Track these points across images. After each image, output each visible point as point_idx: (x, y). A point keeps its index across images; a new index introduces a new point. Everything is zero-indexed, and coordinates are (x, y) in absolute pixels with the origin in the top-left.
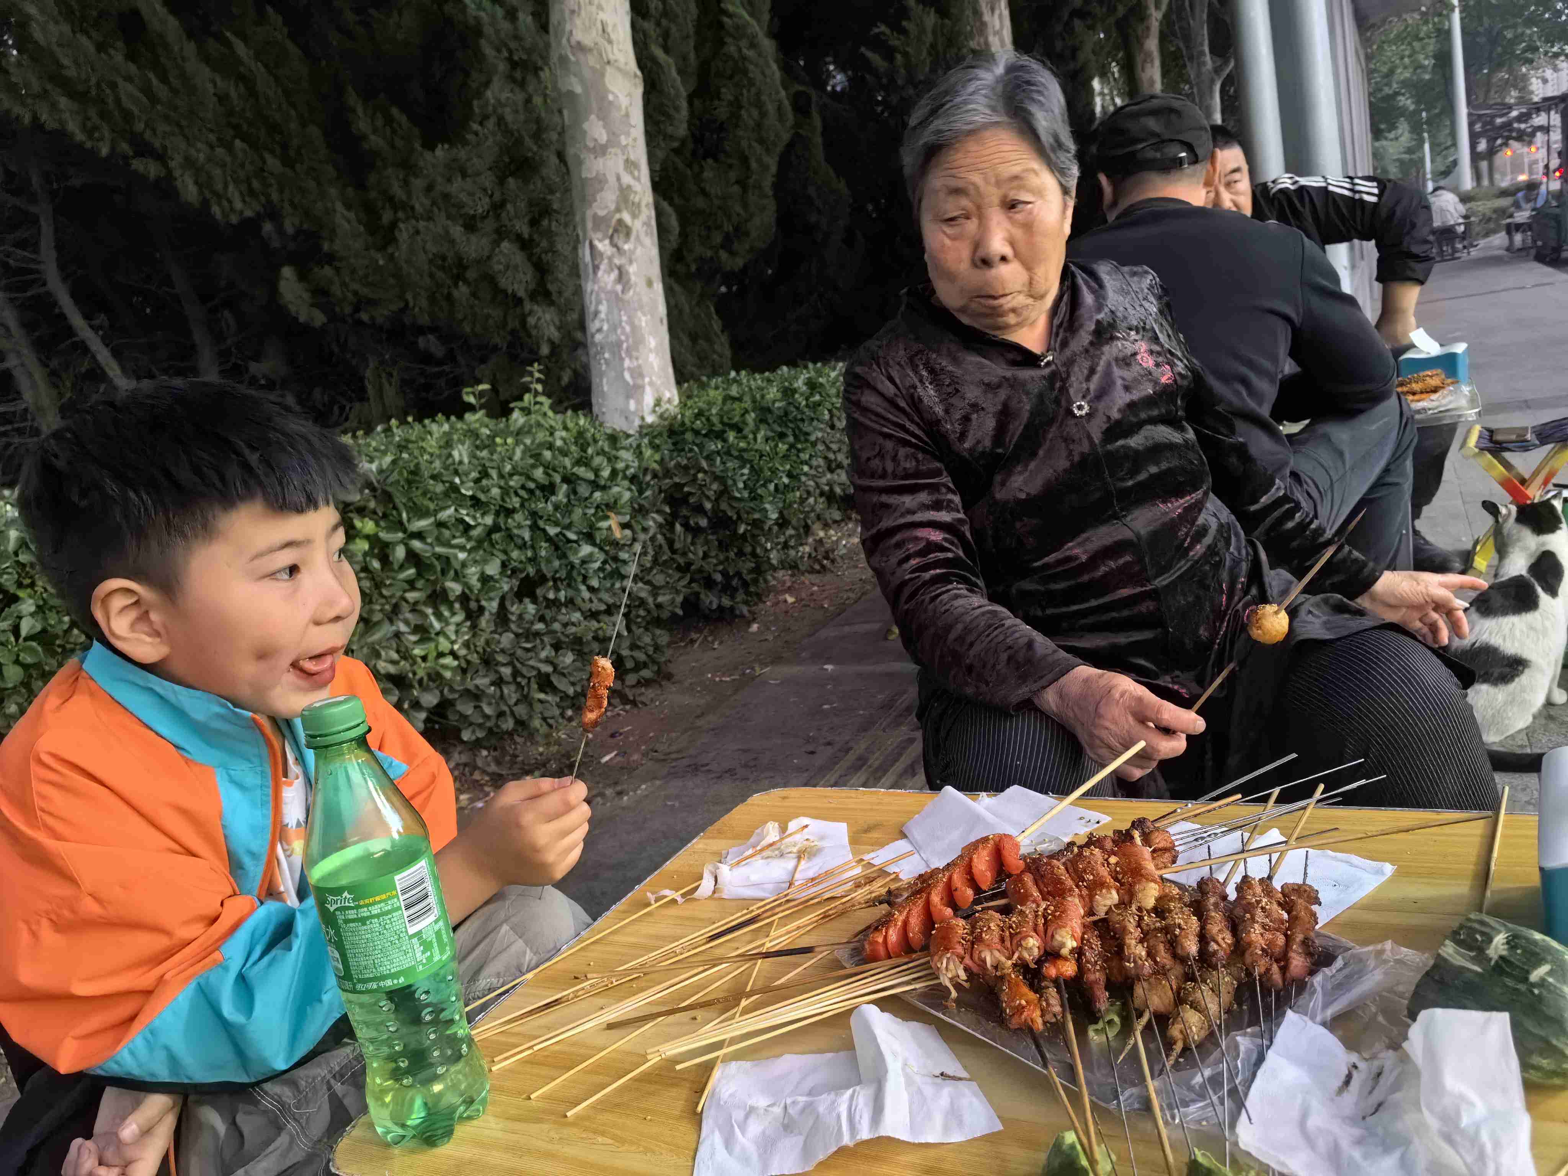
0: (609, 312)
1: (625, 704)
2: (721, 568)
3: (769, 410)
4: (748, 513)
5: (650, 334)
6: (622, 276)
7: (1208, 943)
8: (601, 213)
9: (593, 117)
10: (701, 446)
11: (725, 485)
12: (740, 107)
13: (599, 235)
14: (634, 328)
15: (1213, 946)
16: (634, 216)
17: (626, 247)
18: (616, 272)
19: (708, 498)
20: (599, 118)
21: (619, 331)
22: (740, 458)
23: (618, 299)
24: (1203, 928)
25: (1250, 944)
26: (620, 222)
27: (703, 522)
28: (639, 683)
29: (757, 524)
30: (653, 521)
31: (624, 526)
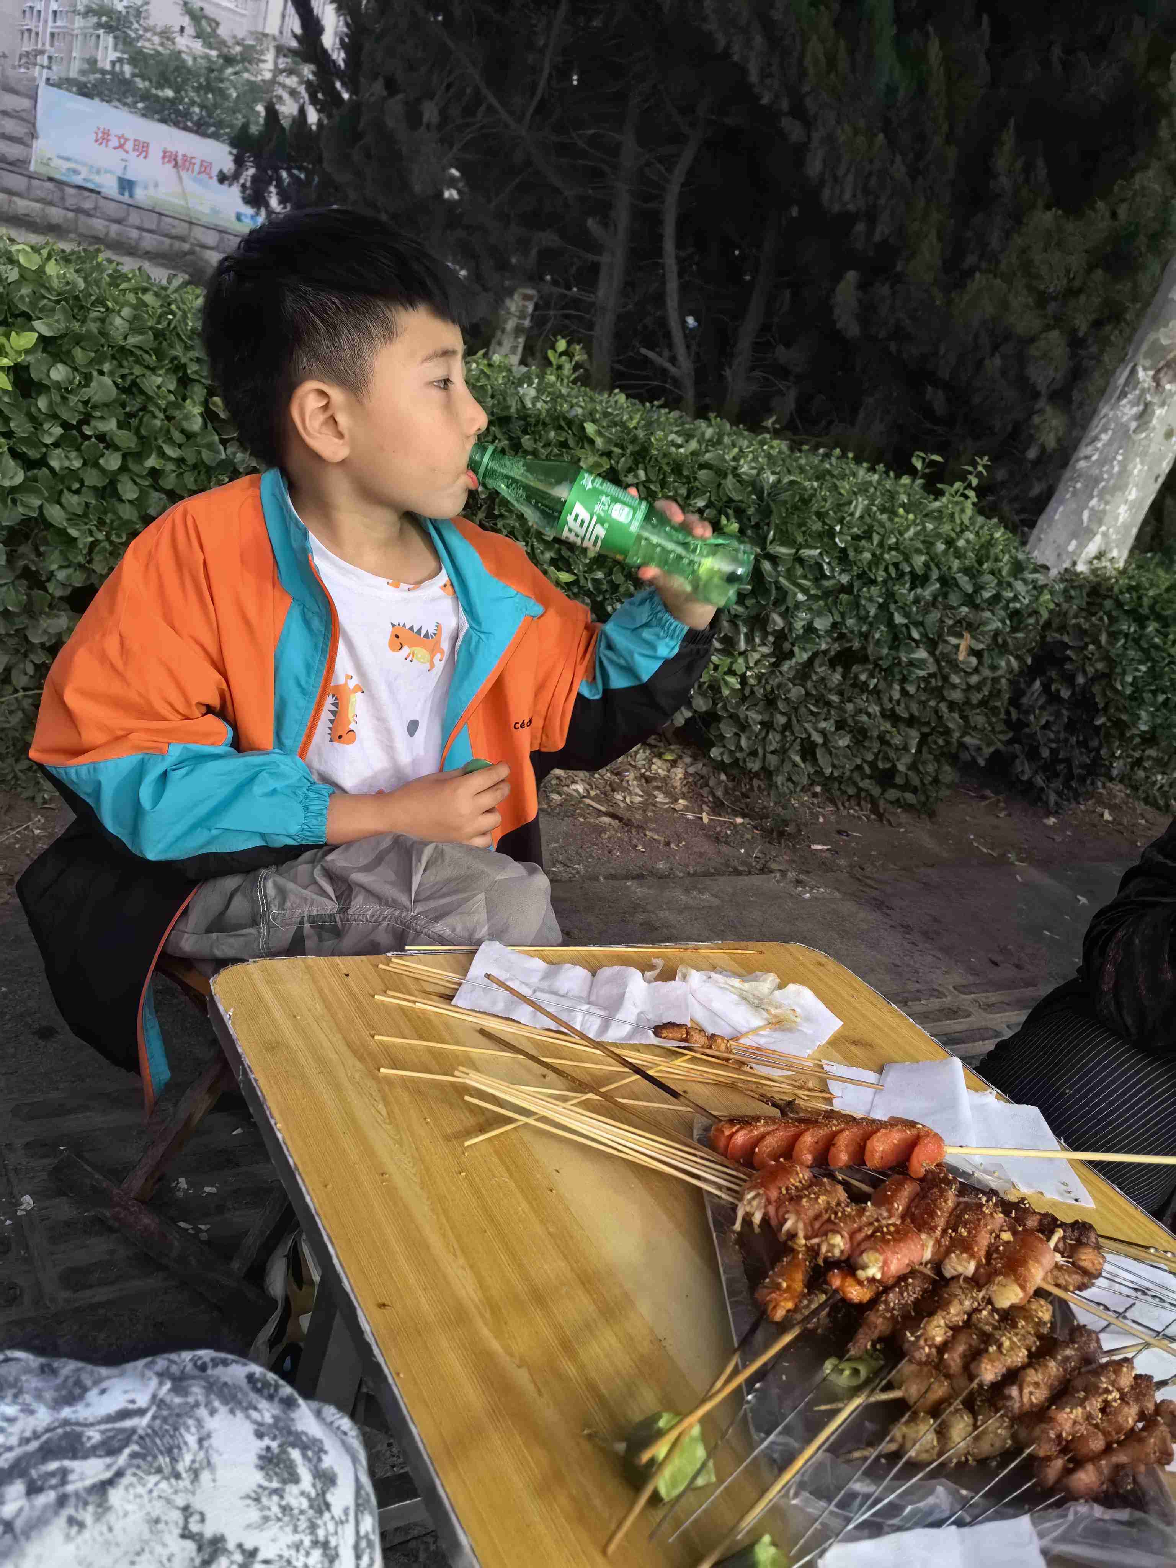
0: (1109, 443)
1: (872, 812)
2: (1054, 746)
4: (1117, 709)
5: (1137, 486)
6: (1144, 417)
7: (1013, 1383)
8: (1164, 341)
10: (1113, 620)
11: (1112, 671)
13: (1148, 363)
14: (1124, 472)
15: (1014, 1391)
17: (1168, 387)
18: (1141, 408)
19: (1085, 672)
21: (1106, 468)
22: (1146, 652)
23: (1126, 435)
24: (1024, 1367)
25: (1052, 1420)
27: (1065, 694)
28: (897, 802)
29: (1120, 726)
30: (1008, 663)
31: (973, 652)
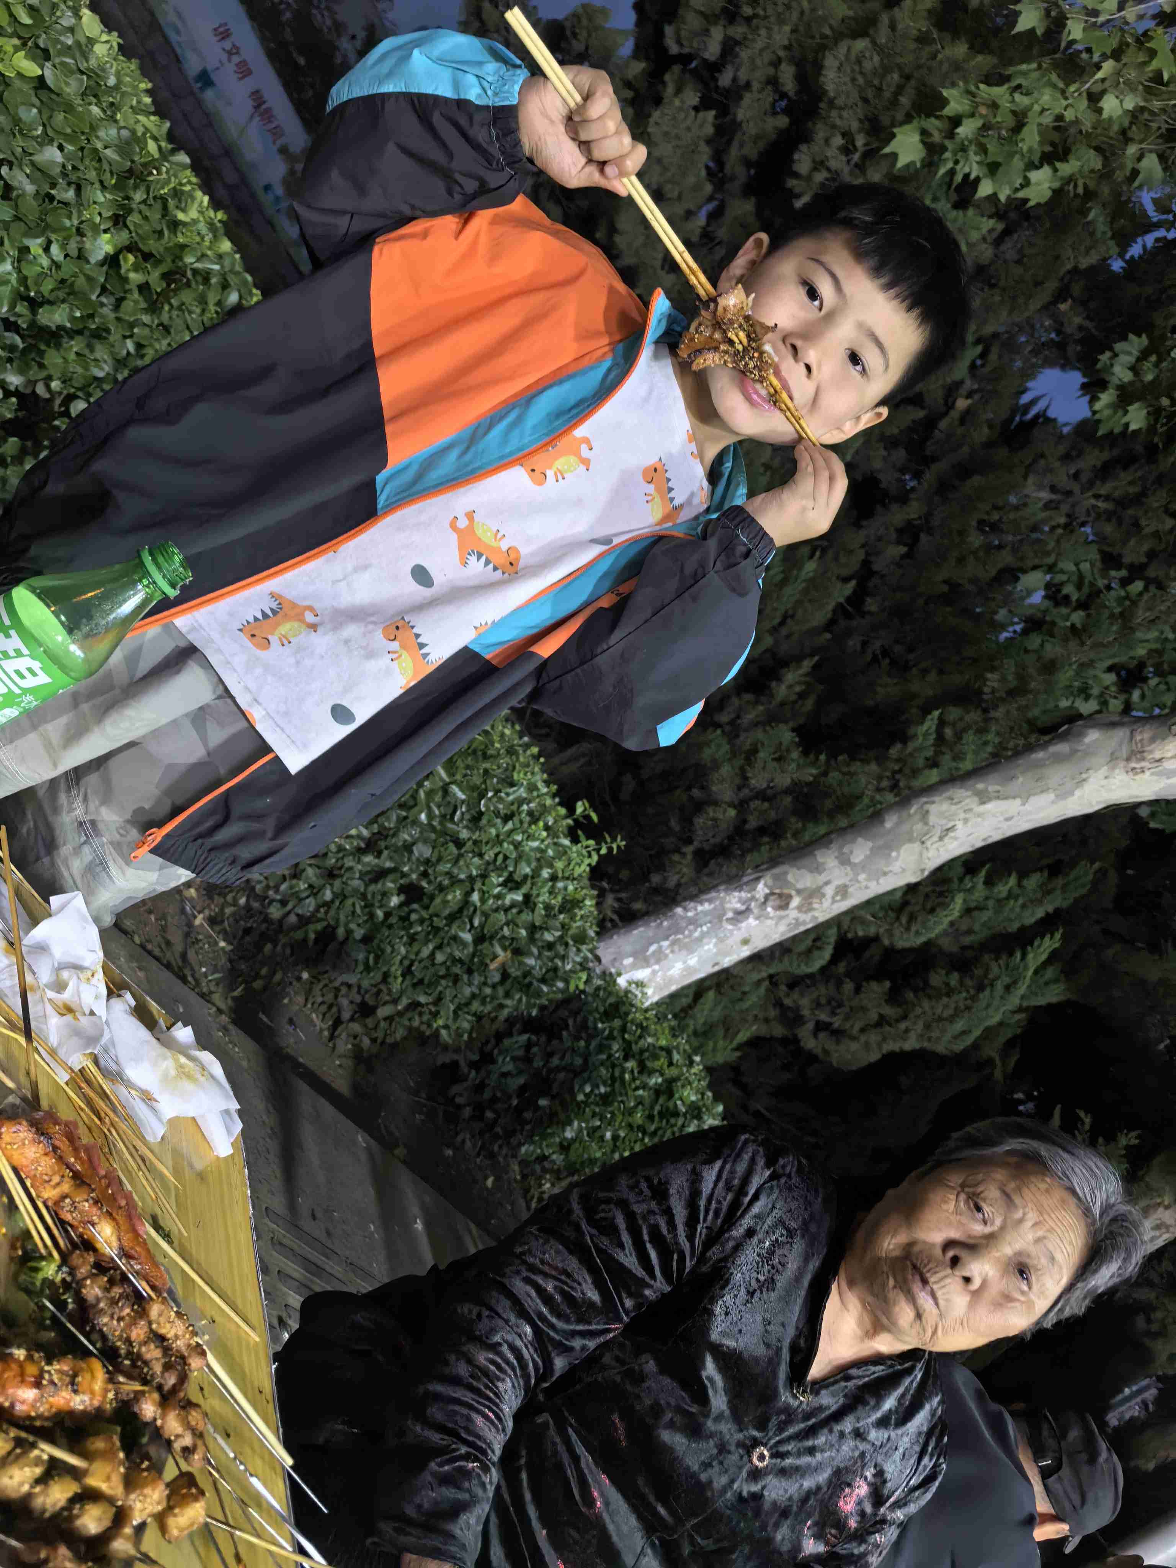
0: (706, 913)
1: (329, 1029)
2: (499, 1095)
3: (671, 1095)
5: (700, 957)
6: (741, 915)
8: (790, 878)
9: (870, 844)
10: (611, 1036)
11: (580, 1073)
12: (948, 995)
13: (770, 882)
14: (699, 940)
16: (799, 908)
17: (769, 909)
18: (743, 908)
19: (562, 1058)
20: (871, 850)
21: (691, 927)
22: (613, 1078)
23: (720, 917)
26: (790, 897)
27: (538, 1063)
29: (554, 1118)
30: (519, 1001)
31: (503, 971)
